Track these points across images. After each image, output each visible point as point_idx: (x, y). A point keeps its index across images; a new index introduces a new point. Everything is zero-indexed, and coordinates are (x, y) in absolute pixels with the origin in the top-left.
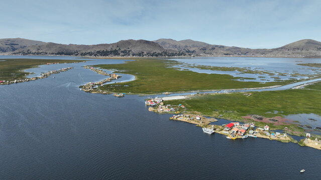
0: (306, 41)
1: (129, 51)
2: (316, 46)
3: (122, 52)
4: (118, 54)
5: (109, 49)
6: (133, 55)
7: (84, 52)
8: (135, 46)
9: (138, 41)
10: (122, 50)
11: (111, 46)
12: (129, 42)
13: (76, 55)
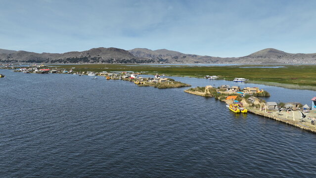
0: (269, 50)
1: (99, 58)
2: (277, 54)
3: (91, 59)
4: (88, 61)
5: (79, 56)
6: (102, 62)
7: (54, 59)
8: (105, 54)
9: (108, 49)
10: (92, 57)
11: (82, 54)
12: (100, 50)
13: (47, 62)
